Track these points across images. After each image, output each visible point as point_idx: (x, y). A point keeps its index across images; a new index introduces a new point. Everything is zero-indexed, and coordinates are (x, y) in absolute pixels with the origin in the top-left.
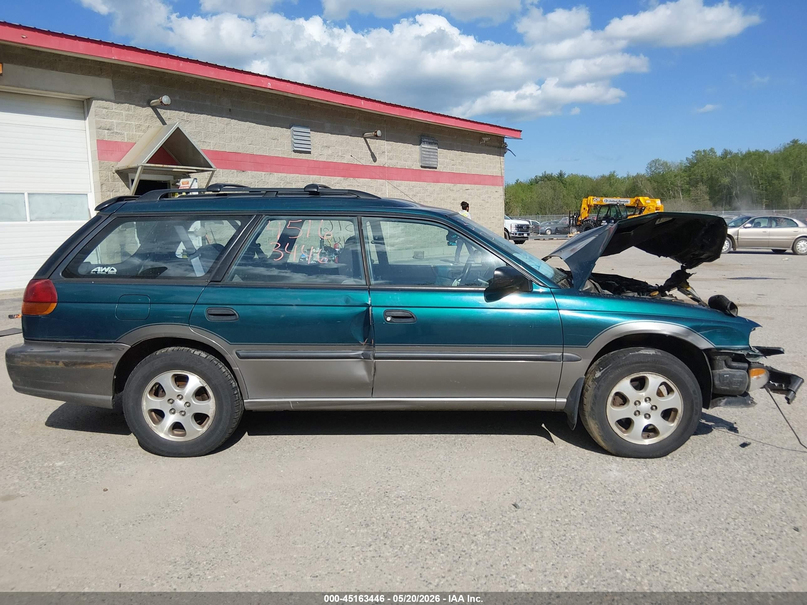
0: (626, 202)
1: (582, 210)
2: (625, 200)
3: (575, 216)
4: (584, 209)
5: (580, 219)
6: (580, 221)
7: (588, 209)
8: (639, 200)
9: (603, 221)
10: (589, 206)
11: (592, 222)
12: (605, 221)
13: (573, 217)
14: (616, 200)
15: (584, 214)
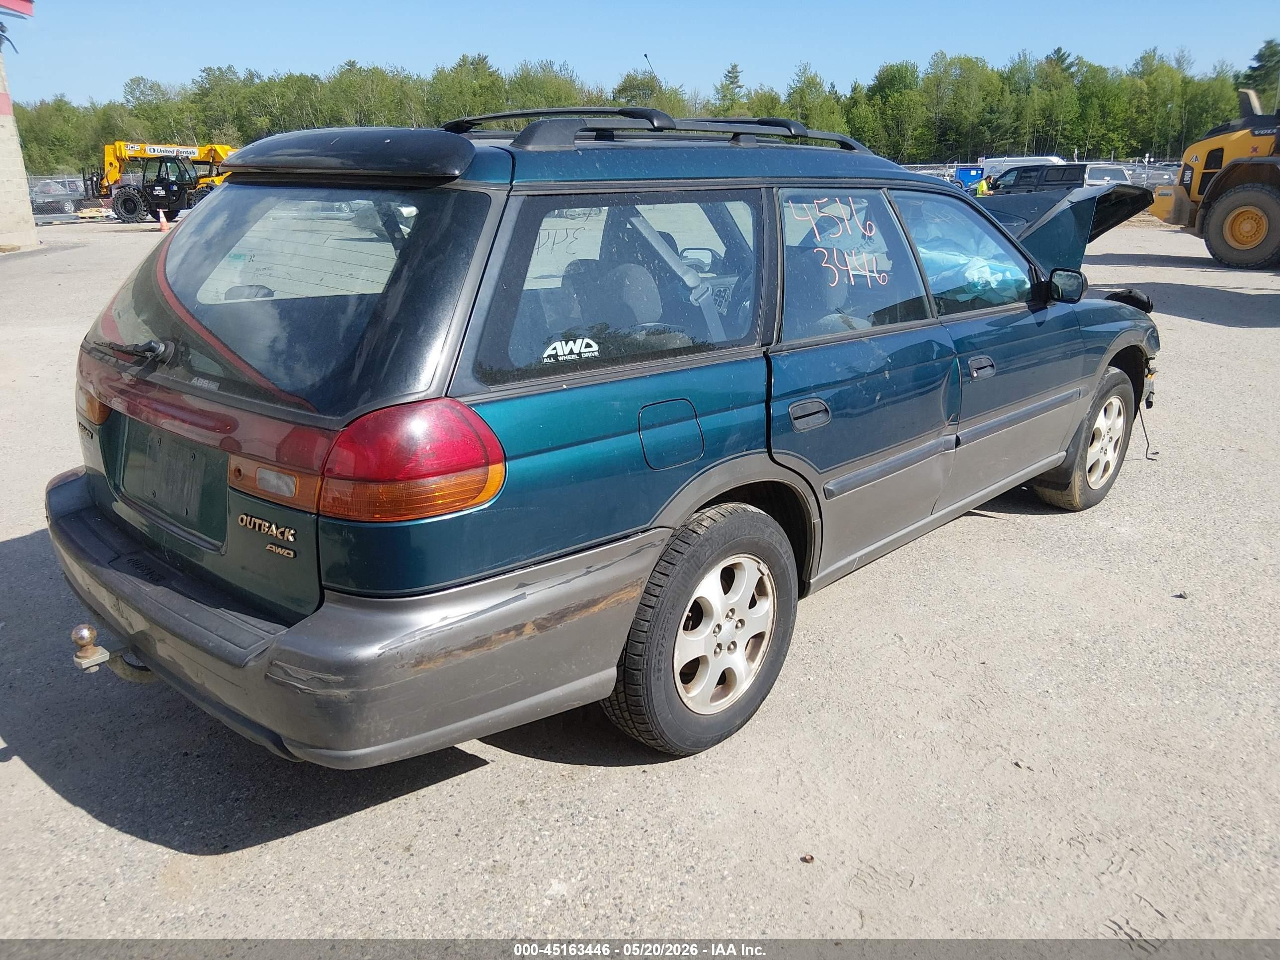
0: (190, 153)
1: (107, 168)
2: (190, 149)
3: (95, 179)
4: (111, 164)
5: (107, 184)
6: (106, 187)
7: (118, 166)
8: (215, 150)
9: (156, 188)
10: (120, 160)
11: (134, 189)
12: (161, 188)
13: (91, 179)
14: (171, 149)
15: (112, 175)
